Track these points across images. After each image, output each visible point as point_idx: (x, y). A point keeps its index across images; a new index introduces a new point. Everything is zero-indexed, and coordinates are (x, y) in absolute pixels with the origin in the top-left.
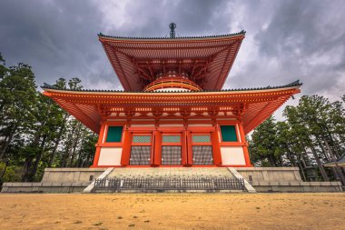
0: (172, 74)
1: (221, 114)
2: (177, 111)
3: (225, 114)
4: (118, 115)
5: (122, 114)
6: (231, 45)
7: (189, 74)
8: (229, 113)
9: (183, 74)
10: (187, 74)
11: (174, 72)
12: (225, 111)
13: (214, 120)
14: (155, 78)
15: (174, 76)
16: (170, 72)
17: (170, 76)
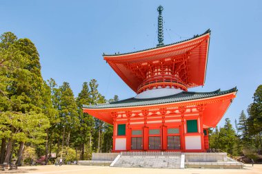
1: (188, 110)
2: (158, 111)
3: (191, 112)
4: (122, 117)
5: (124, 115)
7: (171, 68)
8: (194, 110)
9: (167, 69)
10: (170, 70)
11: (159, 70)
12: (191, 108)
13: (183, 117)
14: (146, 76)
15: (159, 73)
16: (156, 70)
17: (156, 74)
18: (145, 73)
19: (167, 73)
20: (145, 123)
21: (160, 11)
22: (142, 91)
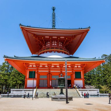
0: (54, 43)
1: (76, 66)
2: (58, 65)
3: (78, 67)
4: (32, 67)
5: (34, 66)
6: (83, 33)
7: (63, 43)
8: (79, 67)
9: (60, 43)
10: (61, 44)
11: (55, 42)
12: (78, 66)
13: (73, 70)
14: (46, 45)
15: (55, 44)
16: (53, 42)
17: (53, 44)
18: (46, 43)
19: (60, 45)
20: (49, 72)
21: (54, 10)
22: (43, 53)
